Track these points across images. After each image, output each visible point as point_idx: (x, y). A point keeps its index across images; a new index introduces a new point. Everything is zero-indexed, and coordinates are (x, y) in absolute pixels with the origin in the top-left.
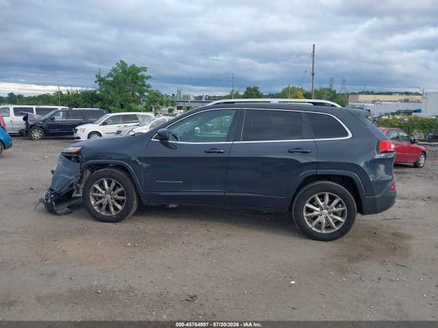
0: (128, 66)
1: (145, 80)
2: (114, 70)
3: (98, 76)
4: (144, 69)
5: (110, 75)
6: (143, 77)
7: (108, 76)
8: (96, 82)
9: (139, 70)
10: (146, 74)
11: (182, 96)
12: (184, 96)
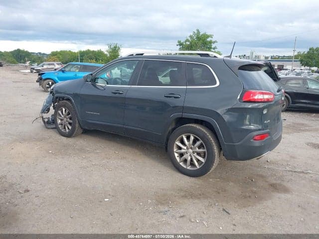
0: (201, 34)
1: (212, 44)
2: (191, 37)
3: (179, 42)
4: (211, 36)
5: (187, 40)
6: (211, 42)
7: (186, 41)
8: (177, 45)
9: (208, 37)
10: (213, 40)
11: (254, 56)
12: (256, 56)
